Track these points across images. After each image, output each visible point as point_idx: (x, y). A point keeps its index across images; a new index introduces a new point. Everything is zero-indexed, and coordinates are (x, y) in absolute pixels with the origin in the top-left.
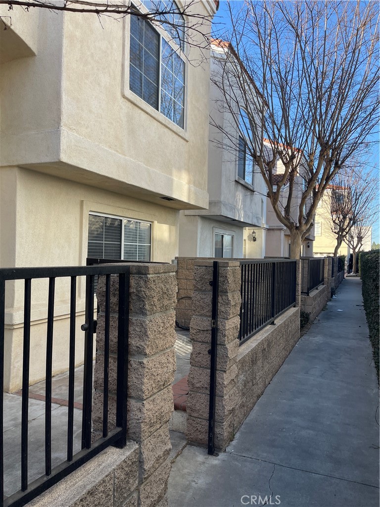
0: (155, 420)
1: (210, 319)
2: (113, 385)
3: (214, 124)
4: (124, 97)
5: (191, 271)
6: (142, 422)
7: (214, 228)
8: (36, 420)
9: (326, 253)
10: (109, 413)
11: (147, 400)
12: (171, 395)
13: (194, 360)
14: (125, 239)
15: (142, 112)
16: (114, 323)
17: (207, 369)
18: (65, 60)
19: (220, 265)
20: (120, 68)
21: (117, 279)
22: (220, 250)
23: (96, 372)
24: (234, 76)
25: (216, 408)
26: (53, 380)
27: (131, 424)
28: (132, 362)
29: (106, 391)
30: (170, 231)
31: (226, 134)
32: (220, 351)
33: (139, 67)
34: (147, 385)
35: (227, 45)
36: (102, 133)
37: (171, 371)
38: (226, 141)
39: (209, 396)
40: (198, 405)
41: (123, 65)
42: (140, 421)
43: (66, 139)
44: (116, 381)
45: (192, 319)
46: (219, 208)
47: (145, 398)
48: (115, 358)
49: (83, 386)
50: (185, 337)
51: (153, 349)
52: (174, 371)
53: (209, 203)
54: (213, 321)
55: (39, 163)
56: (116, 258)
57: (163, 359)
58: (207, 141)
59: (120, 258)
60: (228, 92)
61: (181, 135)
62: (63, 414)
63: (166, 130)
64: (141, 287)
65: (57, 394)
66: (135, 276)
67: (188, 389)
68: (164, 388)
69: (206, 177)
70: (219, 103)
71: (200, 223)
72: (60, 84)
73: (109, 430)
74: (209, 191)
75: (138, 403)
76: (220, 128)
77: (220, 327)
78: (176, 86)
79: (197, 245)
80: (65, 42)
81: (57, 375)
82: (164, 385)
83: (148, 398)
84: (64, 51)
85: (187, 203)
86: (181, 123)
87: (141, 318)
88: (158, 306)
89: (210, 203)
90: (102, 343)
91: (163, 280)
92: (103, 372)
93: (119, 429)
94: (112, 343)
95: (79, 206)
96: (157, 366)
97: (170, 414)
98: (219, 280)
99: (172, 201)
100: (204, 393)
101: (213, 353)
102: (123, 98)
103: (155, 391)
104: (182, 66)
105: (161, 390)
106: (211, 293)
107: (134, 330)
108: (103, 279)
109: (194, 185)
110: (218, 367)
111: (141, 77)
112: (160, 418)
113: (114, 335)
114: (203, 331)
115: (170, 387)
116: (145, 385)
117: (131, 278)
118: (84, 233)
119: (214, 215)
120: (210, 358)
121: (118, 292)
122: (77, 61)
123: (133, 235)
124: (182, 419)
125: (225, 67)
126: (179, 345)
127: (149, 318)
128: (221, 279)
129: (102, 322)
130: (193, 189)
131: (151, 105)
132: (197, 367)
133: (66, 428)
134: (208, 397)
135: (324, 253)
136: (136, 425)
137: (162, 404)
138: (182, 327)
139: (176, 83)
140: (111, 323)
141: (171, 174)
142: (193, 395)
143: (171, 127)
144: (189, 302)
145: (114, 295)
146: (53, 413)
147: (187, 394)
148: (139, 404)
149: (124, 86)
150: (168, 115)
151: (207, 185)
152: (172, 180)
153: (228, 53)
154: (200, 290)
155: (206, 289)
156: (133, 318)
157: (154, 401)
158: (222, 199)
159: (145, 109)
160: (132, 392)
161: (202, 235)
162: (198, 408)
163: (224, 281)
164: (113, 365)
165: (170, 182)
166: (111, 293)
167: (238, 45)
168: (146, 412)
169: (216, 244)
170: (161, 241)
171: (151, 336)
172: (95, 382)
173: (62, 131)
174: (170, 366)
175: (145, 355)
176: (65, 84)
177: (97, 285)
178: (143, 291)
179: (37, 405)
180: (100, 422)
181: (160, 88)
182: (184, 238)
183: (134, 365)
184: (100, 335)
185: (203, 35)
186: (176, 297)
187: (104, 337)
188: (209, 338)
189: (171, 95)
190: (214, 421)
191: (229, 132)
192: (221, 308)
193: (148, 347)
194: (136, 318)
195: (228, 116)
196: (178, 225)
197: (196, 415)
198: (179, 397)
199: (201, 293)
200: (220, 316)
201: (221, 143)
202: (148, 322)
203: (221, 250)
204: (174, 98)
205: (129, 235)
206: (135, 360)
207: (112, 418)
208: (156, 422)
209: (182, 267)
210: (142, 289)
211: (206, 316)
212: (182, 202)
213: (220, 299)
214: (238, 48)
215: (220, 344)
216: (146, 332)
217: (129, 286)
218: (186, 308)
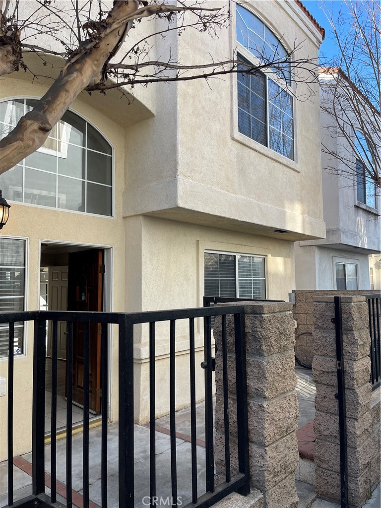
0: (279, 470)
1: (335, 360)
2: (234, 428)
3: (327, 151)
4: (233, 139)
5: (310, 304)
6: (266, 470)
7: (334, 258)
8: (163, 455)
10: (231, 456)
11: (270, 447)
12: (295, 442)
13: (319, 404)
14: (239, 275)
15: (252, 151)
16: (232, 364)
17: (335, 415)
18: (180, 116)
19: (342, 301)
20: (229, 114)
21: (232, 319)
22: (342, 281)
23: (216, 412)
24: (347, 99)
25: (349, 460)
26: (177, 414)
27: (255, 471)
28: (252, 405)
29: (227, 433)
30: (285, 264)
31: (341, 159)
32: (348, 395)
33: (246, 109)
34: (269, 430)
35: (336, 71)
36: (214, 176)
37: (293, 416)
38: (342, 167)
39: (339, 446)
40: (326, 455)
41: (231, 111)
42: (263, 469)
43: (182, 186)
44: (236, 424)
45: (314, 359)
46: (338, 236)
47: (267, 444)
48: (234, 399)
49: (205, 423)
50: (308, 377)
51: (272, 392)
52: (297, 417)
53: (326, 231)
54: (338, 362)
55: (160, 211)
56: (231, 296)
57: (285, 404)
58: (320, 169)
59: (236, 296)
60: (341, 117)
61: (292, 166)
62: (187, 451)
63: (276, 164)
64: (256, 327)
65: (181, 429)
66: (250, 315)
67: (315, 436)
68: (287, 435)
69: (321, 205)
70: (331, 129)
71: (317, 253)
72: (176, 138)
73: (232, 475)
74: (326, 219)
75: (261, 449)
76: (333, 154)
77: (347, 369)
78: (285, 119)
79: (315, 277)
80: (180, 100)
81: (181, 409)
82: (287, 432)
83: (270, 444)
84: (178, 108)
85: (301, 234)
86: (292, 156)
87: (258, 359)
88: (275, 347)
89: (328, 232)
90: (221, 383)
91: (279, 319)
92: (223, 412)
93: (242, 475)
94: (231, 384)
95: (195, 246)
96: (277, 410)
97: (296, 464)
98: (342, 317)
99: (285, 233)
100: (333, 443)
101: (340, 397)
102: (232, 141)
103: (278, 437)
104: (289, 100)
105: (284, 436)
106: (334, 331)
107: (252, 371)
108: (219, 318)
109: (309, 216)
110: (348, 414)
111: (249, 118)
112: (285, 467)
113: (232, 375)
114: (327, 372)
115: (294, 434)
116: (266, 430)
117: (246, 318)
118: (200, 271)
119: (333, 244)
120: (337, 404)
121: (234, 332)
122: (190, 115)
123: (247, 270)
124: (309, 470)
125: (335, 92)
126: (302, 385)
127: (267, 359)
128: (344, 316)
129: (220, 362)
130: (307, 219)
131: (261, 143)
132: (323, 412)
133: (190, 465)
134: (338, 448)
136: (259, 473)
137: (286, 452)
138: (303, 365)
139: (285, 116)
140: (229, 363)
141: (283, 206)
142: (320, 443)
143: (281, 161)
144: (309, 337)
145: (231, 335)
146: (177, 448)
147: (314, 441)
148: (261, 451)
149: (233, 130)
150: (278, 149)
151: (322, 214)
152: (284, 213)
153: (338, 78)
154: (321, 328)
155: (328, 327)
156: (250, 359)
157: (276, 448)
158: (341, 226)
159: (254, 148)
160: (253, 436)
161: (320, 265)
162: (328, 459)
163: (348, 318)
164: (233, 407)
165: (282, 215)
166: (228, 333)
167: (348, 69)
168: (268, 459)
169: (337, 274)
170: (276, 275)
171: (270, 379)
172: (216, 422)
173: (179, 179)
174: (293, 411)
175: (265, 397)
176: (180, 137)
177: (213, 324)
178: (259, 331)
179: (164, 438)
180: (222, 465)
181: (268, 125)
182: (300, 270)
183: (254, 408)
184: (219, 375)
185: (309, 71)
186: (294, 337)
187: (222, 376)
188: (335, 380)
189: (280, 130)
190: (347, 475)
191: (345, 157)
192: (346, 348)
193: (267, 390)
194: (253, 359)
195: (342, 140)
196: (294, 257)
197: (325, 466)
198: (305, 444)
199: (322, 331)
200: (347, 357)
201: (336, 170)
202: (266, 364)
203: (344, 281)
204: (284, 132)
205: (243, 270)
206: (255, 402)
207: (234, 463)
208: (281, 472)
209: (300, 301)
210: (258, 329)
211: (330, 356)
212: (297, 233)
213: (344, 338)
214: (348, 72)
215: (348, 388)
216: (264, 374)
217: (244, 326)
218: (308, 345)
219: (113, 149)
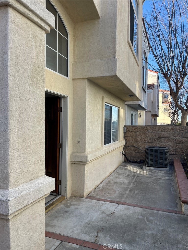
8: (115, 213)
9: (160, 123)
30: (123, 112)
43: (118, 63)
63: (135, 60)
81: (96, 188)
130: (139, 90)
135: (159, 123)
141: (135, 83)
144: (133, 148)
161: (127, 114)
173: (117, 59)
209: (128, 131)
212: (137, 97)
218: (131, 151)
219: (68, 35)
